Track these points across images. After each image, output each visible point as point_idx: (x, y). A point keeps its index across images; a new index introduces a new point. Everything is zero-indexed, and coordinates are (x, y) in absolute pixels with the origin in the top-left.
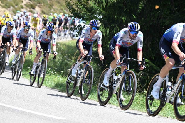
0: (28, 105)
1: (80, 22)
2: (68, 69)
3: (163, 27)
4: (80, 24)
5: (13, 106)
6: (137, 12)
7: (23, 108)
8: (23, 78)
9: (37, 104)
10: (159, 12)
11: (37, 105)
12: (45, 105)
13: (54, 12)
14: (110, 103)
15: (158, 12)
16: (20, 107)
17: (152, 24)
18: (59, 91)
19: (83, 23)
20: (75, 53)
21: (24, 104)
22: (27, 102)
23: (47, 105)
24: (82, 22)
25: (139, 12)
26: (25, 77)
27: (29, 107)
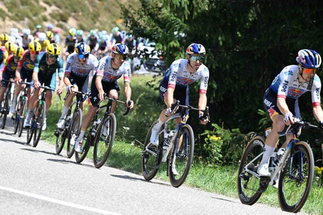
0: (54, 191)
1: (146, 44)
2: (124, 127)
3: (291, 54)
4: (146, 47)
5: (29, 191)
6: (244, 27)
7: (46, 195)
8: (46, 143)
9: (71, 189)
10: (284, 26)
11: (71, 191)
12: (85, 189)
13: (101, 27)
14: (199, 187)
15: (282, 27)
16: (41, 193)
17: (271, 48)
18: (109, 166)
19: (151, 46)
20: (137, 97)
21: (48, 188)
22: (52, 185)
23: (88, 191)
24: (149, 44)
25: (248, 28)
26: (51, 141)
27: (57, 194)
